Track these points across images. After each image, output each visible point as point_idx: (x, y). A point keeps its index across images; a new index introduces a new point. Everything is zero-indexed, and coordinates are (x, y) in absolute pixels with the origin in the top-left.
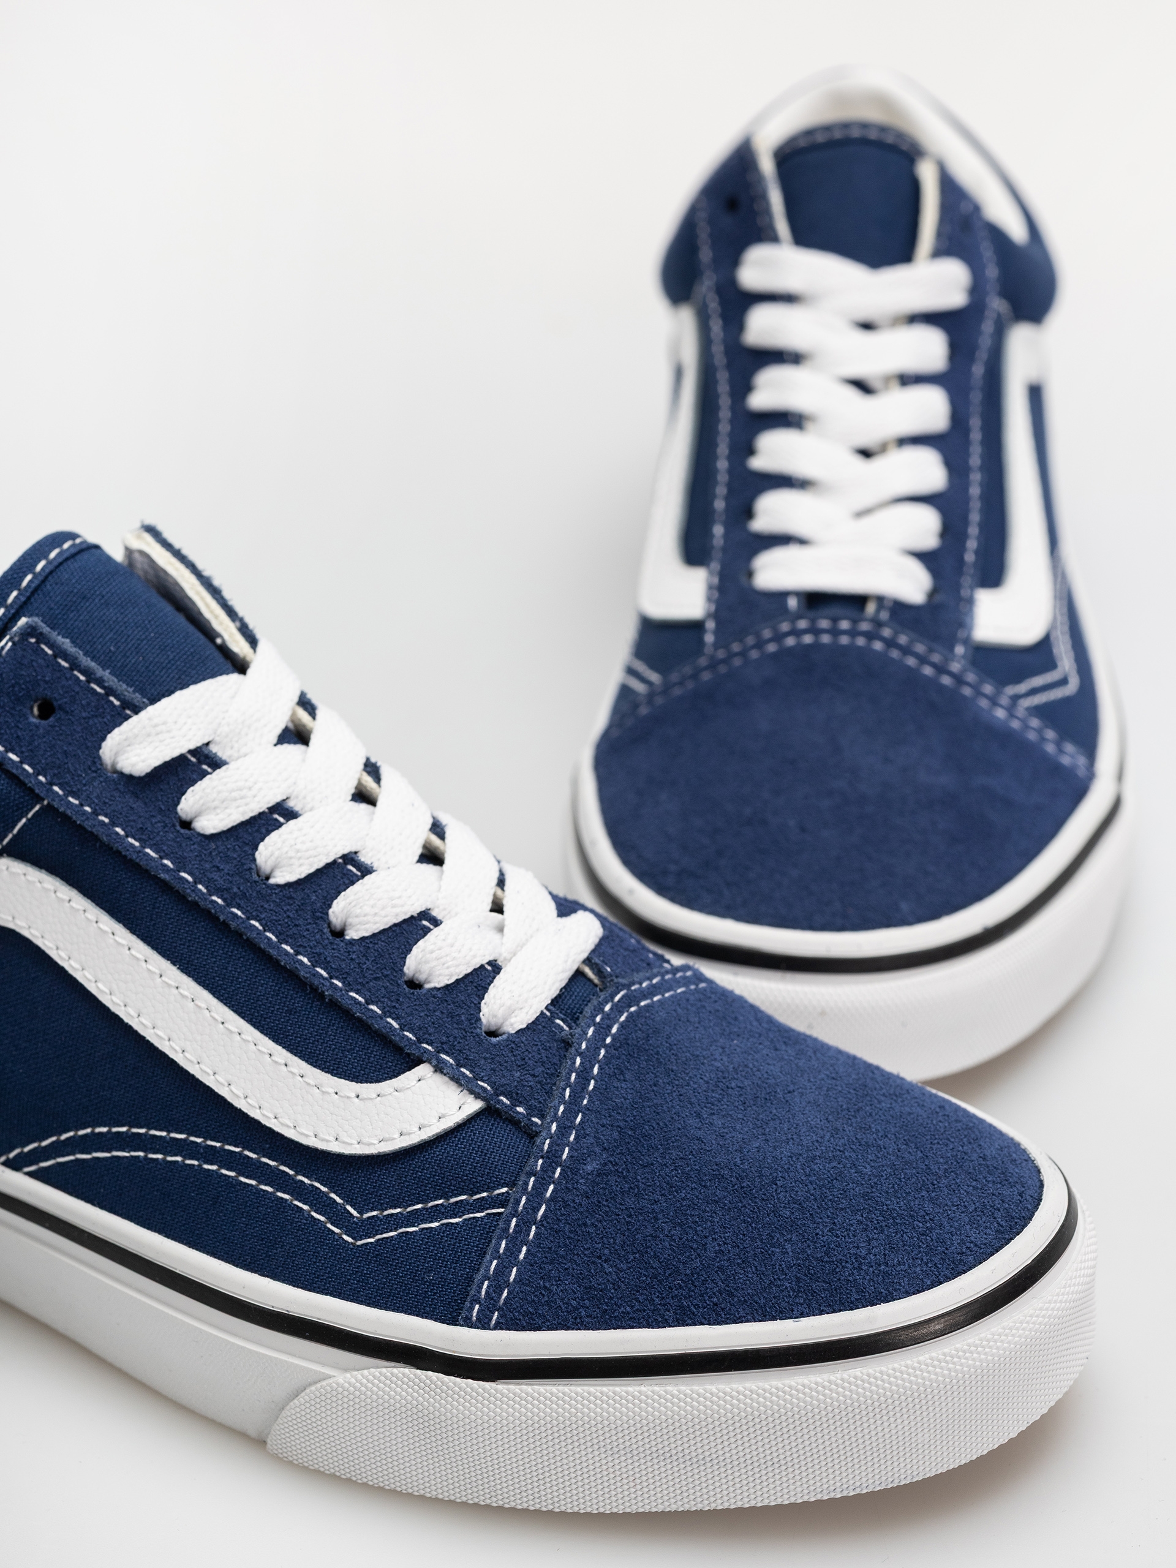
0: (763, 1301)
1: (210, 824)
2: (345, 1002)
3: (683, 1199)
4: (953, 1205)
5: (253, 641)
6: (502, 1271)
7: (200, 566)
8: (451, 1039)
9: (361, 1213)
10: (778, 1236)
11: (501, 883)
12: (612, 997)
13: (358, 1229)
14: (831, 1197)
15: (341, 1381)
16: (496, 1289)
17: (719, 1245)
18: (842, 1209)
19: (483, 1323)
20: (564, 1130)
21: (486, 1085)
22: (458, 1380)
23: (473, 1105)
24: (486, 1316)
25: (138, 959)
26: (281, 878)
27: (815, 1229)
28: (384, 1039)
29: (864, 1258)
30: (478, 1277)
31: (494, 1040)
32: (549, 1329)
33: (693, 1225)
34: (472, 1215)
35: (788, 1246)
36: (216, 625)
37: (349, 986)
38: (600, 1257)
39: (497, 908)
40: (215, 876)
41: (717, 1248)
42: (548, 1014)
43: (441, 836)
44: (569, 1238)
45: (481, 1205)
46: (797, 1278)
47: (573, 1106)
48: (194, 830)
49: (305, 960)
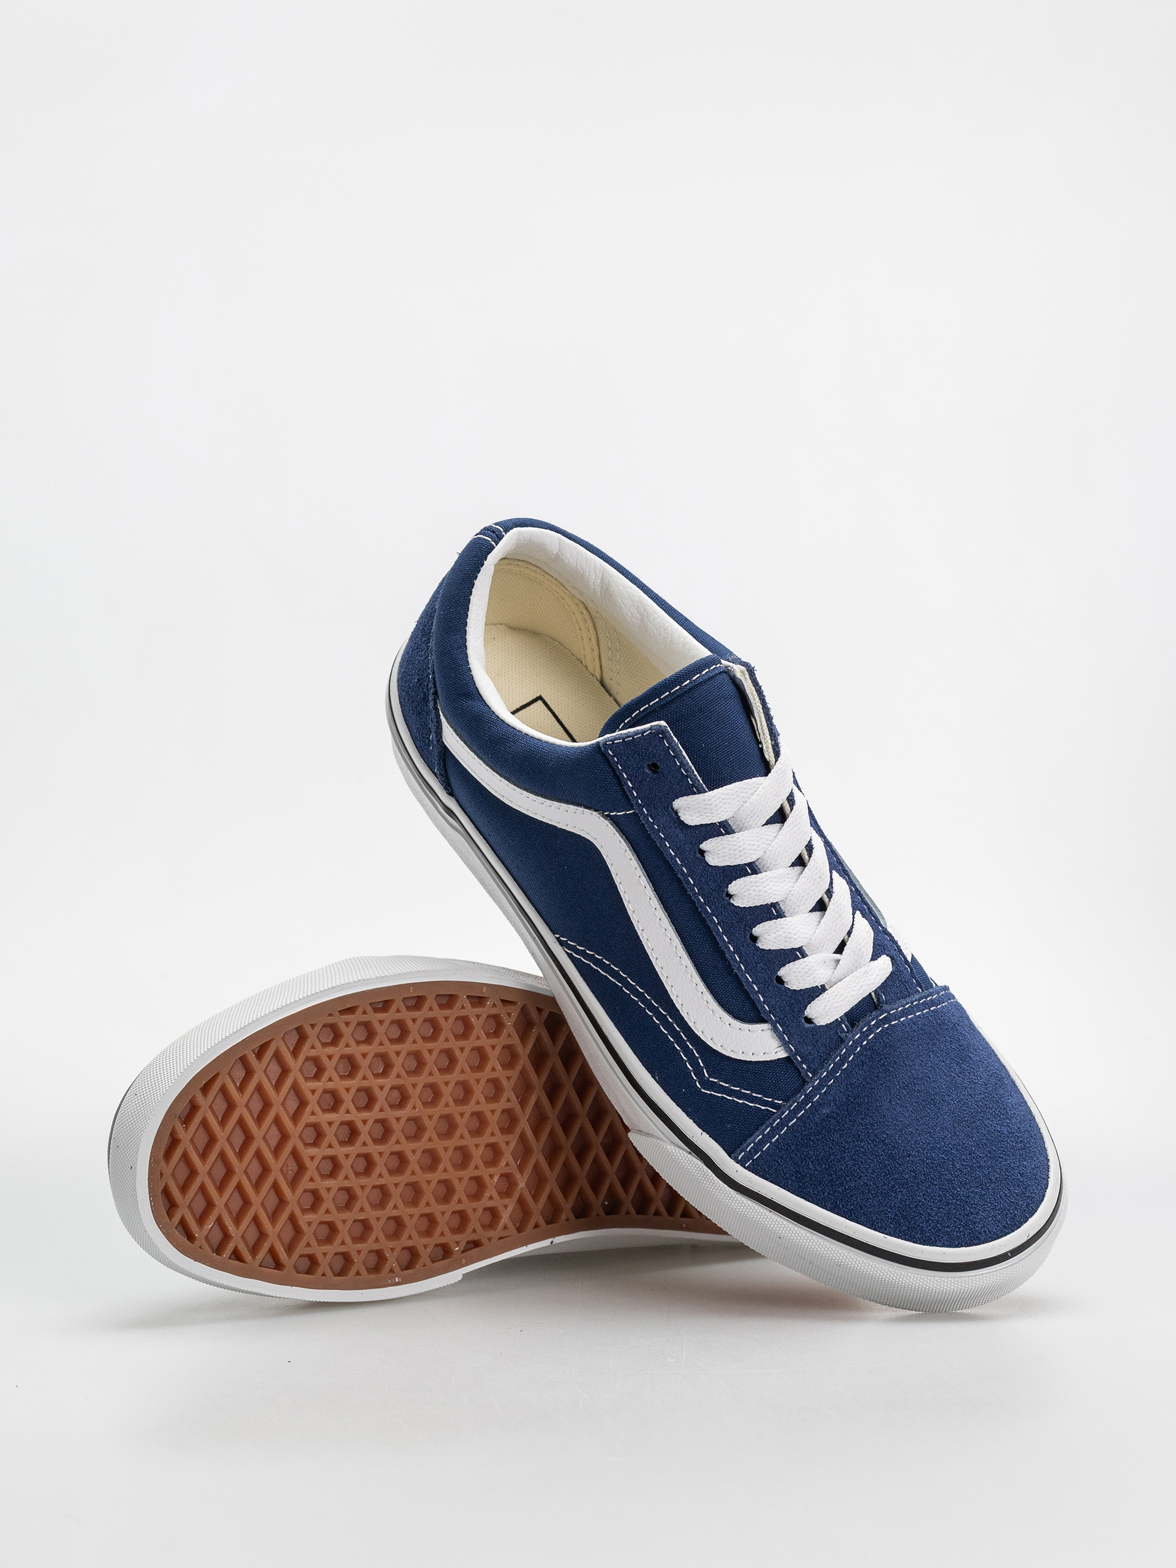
0: (874, 1218)
1: (713, 860)
2: (743, 979)
3: (862, 1147)
4: (990, 1203)
5: (777, 755)
6: (762, 1143)
7: (767, 699)
8: (786, 1019)
9: (710, 1076)
10: (897, 1187)
11: (849, 933)
12: (878, 1017)
13: (706, 1084)
14: (932, 1176)
15: (669, 1148)
16: (755, 1150)
17: (868, 1180)
18: (934, 1184)
19: (742, 1163)
20: (820, 1087)
21: (792, 1048)
22: (721, 1182)
23: (782, 1054)
24: (745, 1161)
25: (652, 907)
26: (737, 902)
27: (917, 1190)
28: (753, 1004)
29: (932, 1217)
30: (749, 1141)
31: (807, 1025)
32: (771, 1182)
33: (860, 1164)
34: (760, 1106)
35: (900, 1194)
36: (762, 738)
37: (747, 971)
38: (810, 1159)
39: (840, 949)
40: (705, 887)
41: (866, 1181)
42: (840, 1020)
43: (830, 898)
44: (800, 1142)
45: (765, 1103)
46: (896, 1214)
47: (831, 1074)
48: (704, 857)
49: (732, 949)
